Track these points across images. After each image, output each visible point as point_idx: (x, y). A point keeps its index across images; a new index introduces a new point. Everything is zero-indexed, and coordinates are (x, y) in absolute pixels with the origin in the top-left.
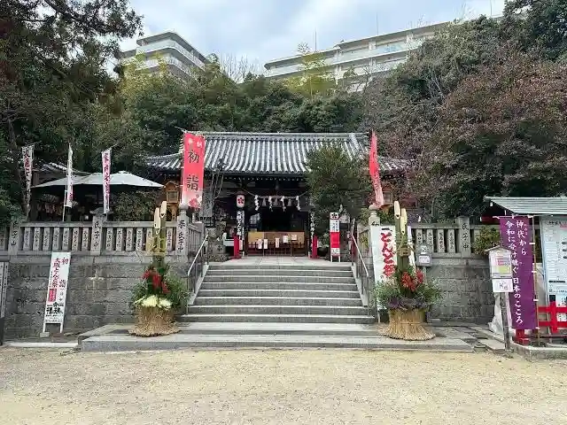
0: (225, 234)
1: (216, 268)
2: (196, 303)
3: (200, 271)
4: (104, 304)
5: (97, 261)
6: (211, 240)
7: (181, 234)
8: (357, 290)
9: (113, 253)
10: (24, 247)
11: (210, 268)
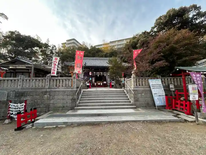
0: (87, 82)
1: (85, 91)
2: (79, 103)
3: (80, 93)
4: (50, 104)
5: (48, 90)
6: (83, 83)
7: (74, 81)
8: (128, 97)
9: (53, 87)
10: (24, 86)
11: (83, 91)
